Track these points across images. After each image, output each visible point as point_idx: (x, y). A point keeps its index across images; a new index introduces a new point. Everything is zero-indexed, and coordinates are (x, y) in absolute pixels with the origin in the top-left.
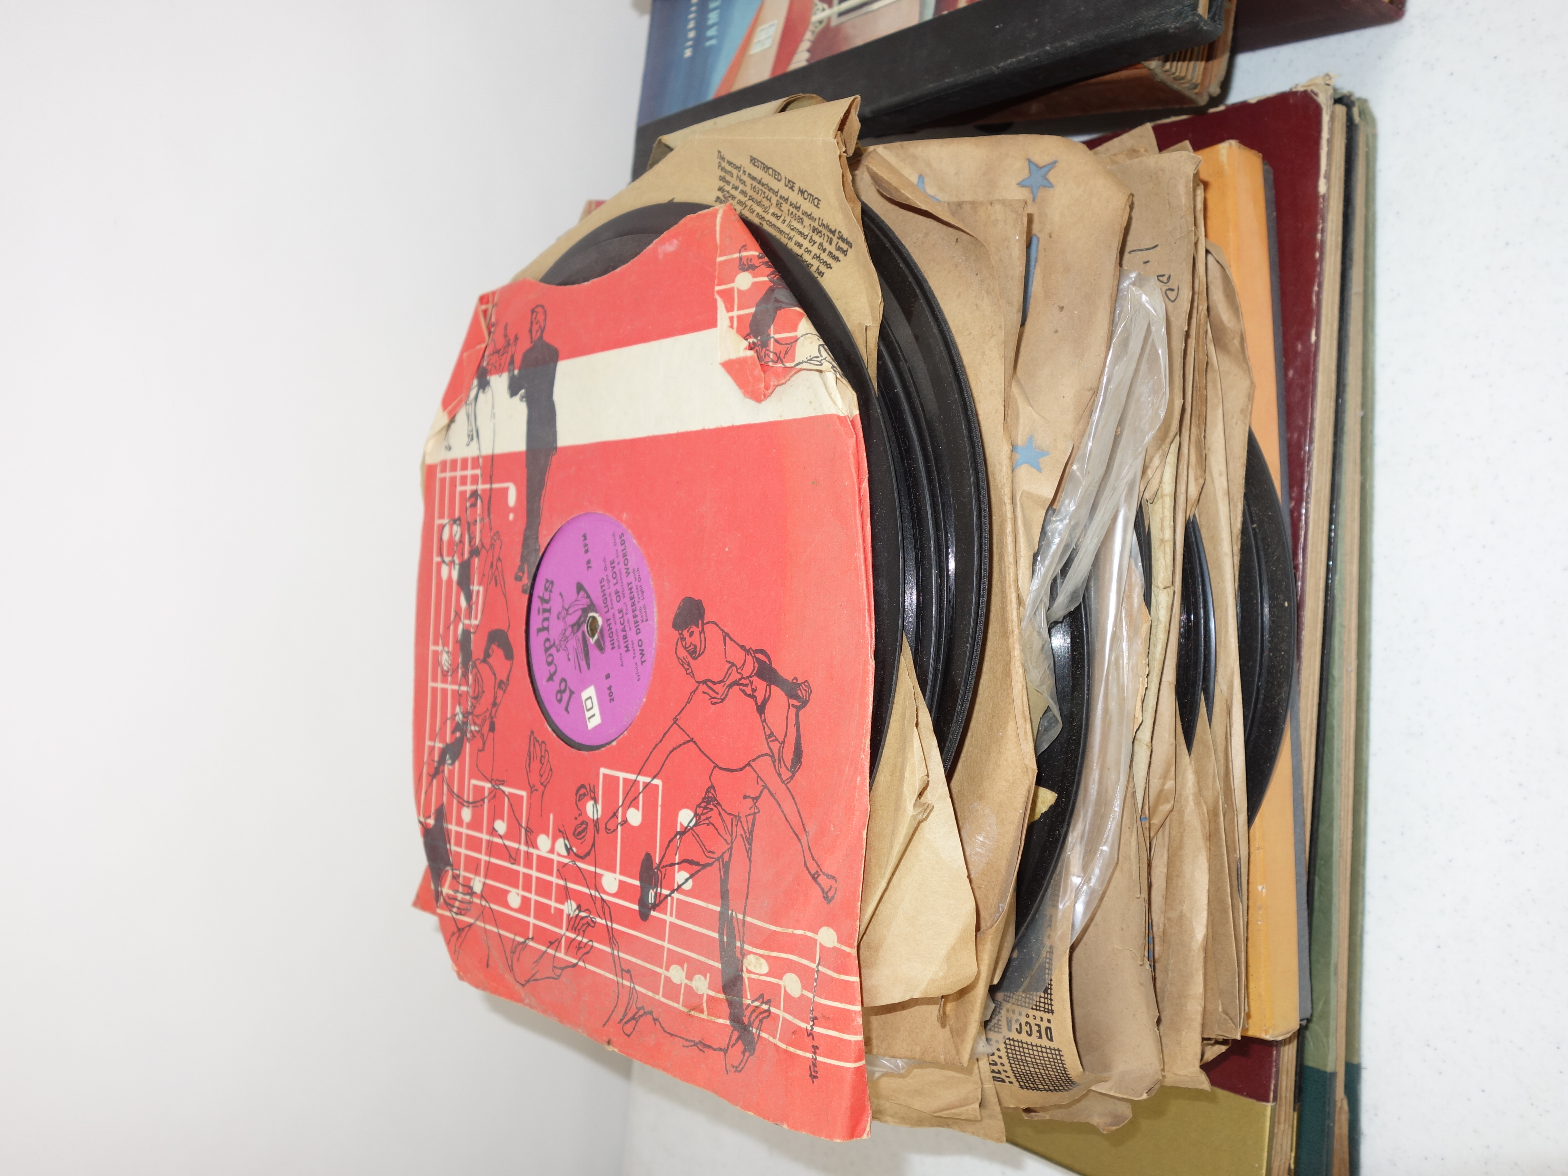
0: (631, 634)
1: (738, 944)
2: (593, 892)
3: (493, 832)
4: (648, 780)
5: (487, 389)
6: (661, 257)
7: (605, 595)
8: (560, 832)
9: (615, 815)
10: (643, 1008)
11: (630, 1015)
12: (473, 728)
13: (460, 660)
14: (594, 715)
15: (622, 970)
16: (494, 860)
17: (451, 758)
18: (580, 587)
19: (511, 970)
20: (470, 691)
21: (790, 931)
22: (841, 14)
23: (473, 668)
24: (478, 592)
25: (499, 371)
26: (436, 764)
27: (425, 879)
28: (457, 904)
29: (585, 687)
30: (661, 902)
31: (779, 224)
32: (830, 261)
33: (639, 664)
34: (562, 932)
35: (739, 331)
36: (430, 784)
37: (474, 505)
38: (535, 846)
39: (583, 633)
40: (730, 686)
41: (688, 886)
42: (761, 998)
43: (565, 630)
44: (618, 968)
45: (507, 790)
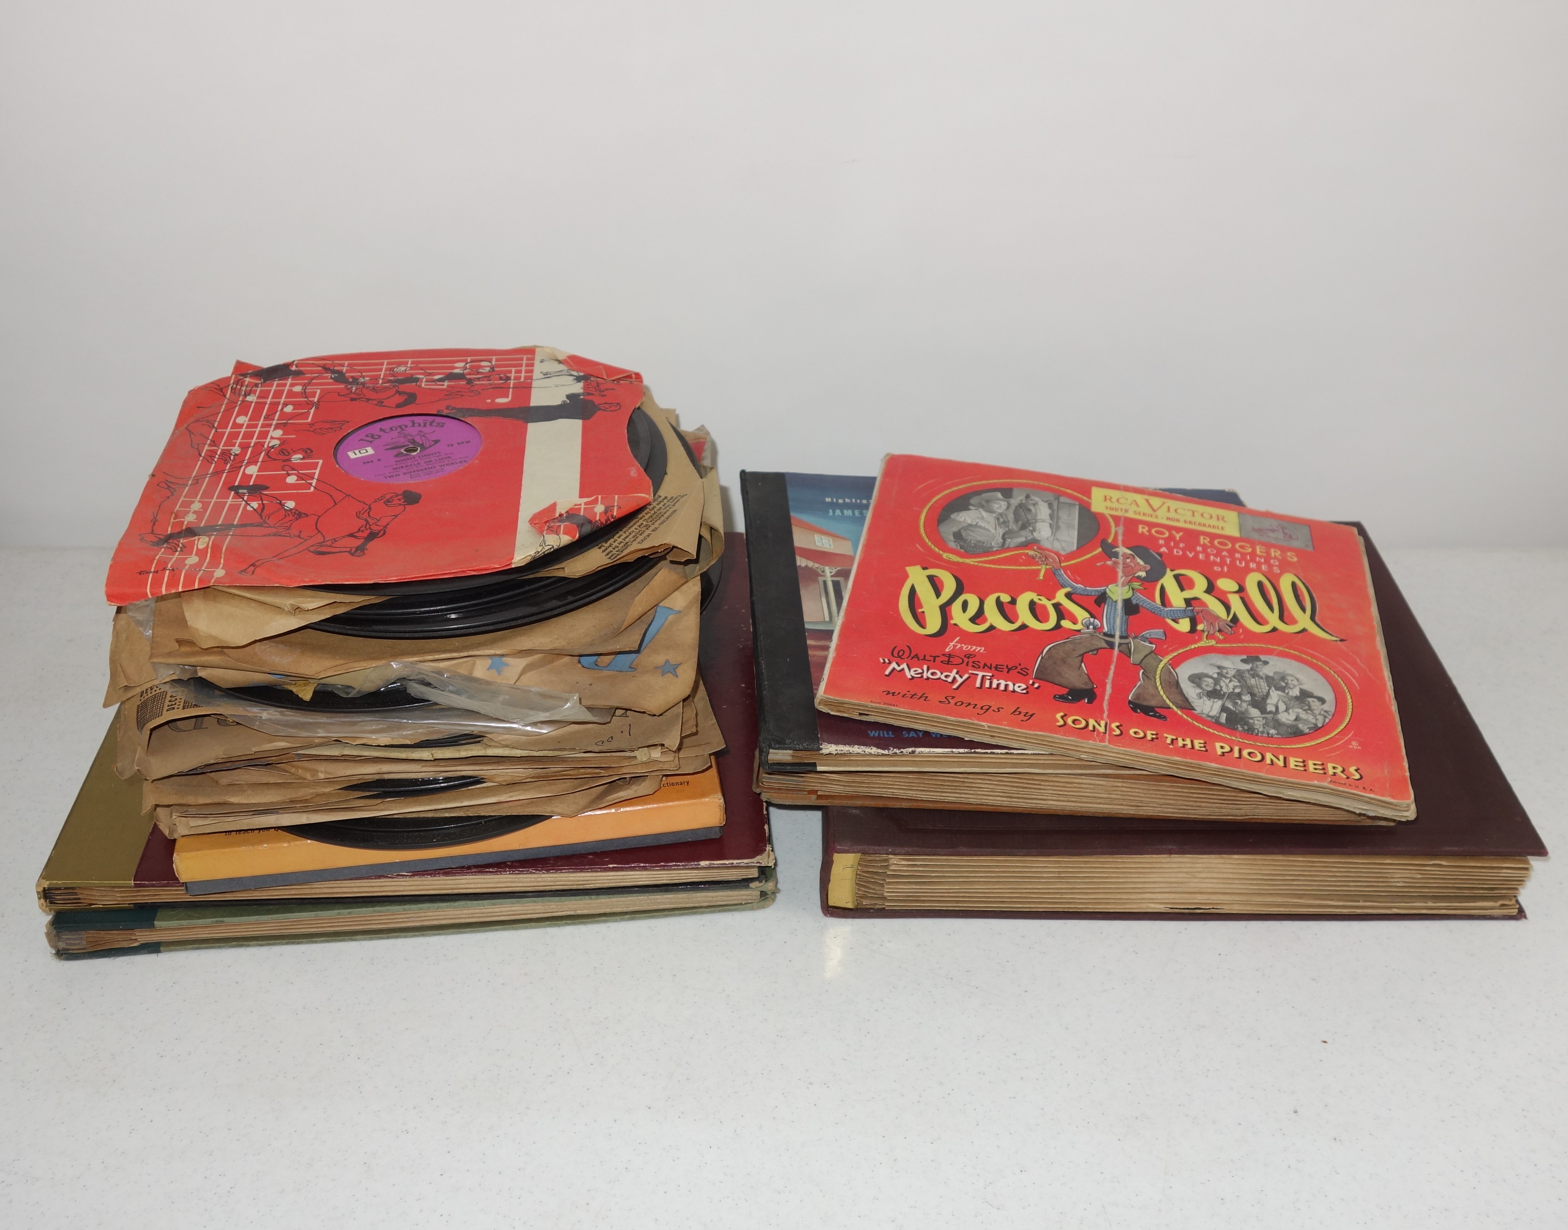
0: (404, 470)
1: (215, 533)
2: (246, 461)
3: (286, 404)
4: (314, 484)
5: (575, 381)
6: (629, 469)
7: (430, 455)
8: (283, 442)
9: (294, 469)
10: (175, 491)
11: (170, 485)
12: (354, 388)
13: (400, 378)
14: (356, 454)
15: (198, 480)
16: (267, 406)
17: (335, 377)
18: (436, 442)
19: (196, 421)
20: (379, 385)
21: (223, 556)
22: (825, 583)
23: (393, 386)
24: (443, 385)
25: (585, 388)
26: (332, 368)
27: (255, 367)
28: (239, 387)
29: (373, 448)
30: (239, 496)
31: (636, 526)
32: (607, 552)
33: (385, 476)
34: (221, 447)
35: (572, 509)
36: (319, 366)
37: (501, 379)
38: (275, 429)
39: (408, 445)
40: (366, 520)
41: (249, 508)
42: (184, 546)
43: (411, 436)
44: (199, 478)
45: (312, 411)
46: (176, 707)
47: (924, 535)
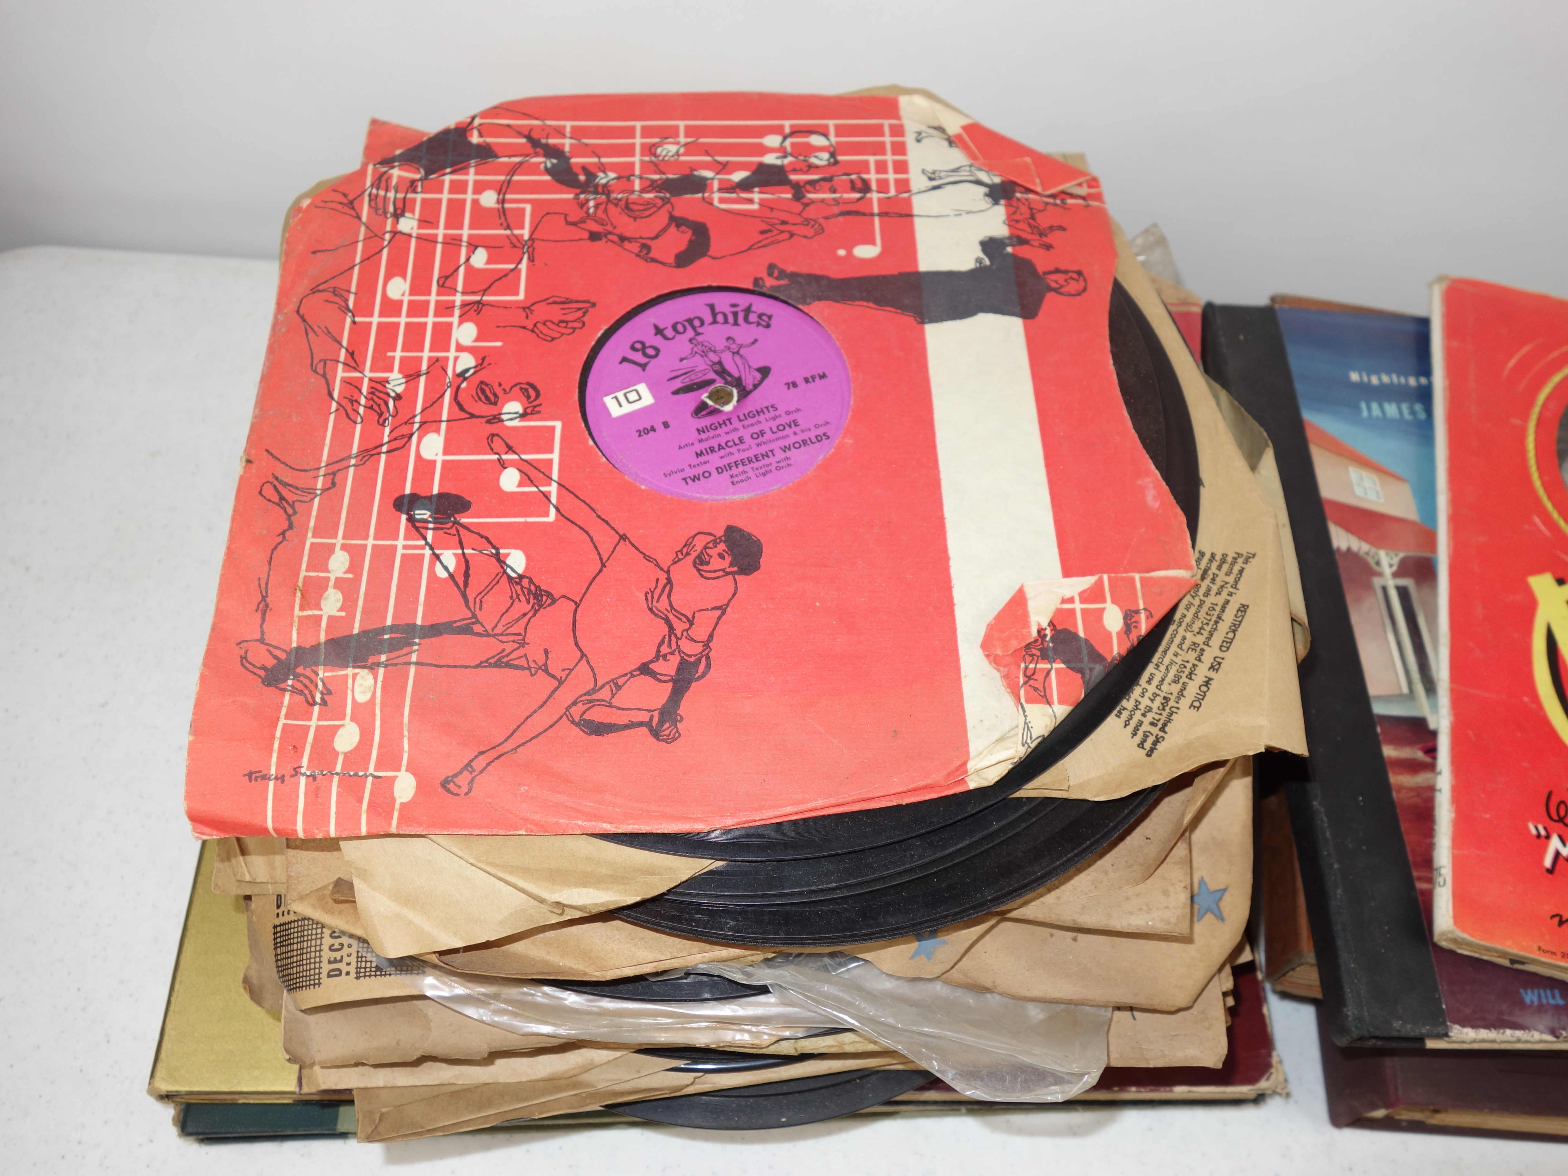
0: (715, 460)
1: (383, 658)
2: (418, 419)
3: (473, 247)
4: (554, 499)
5: (989, 200)
6: (1140, 482)
7: (758, 413)
8: (483, 360)
9: (510, 449)
10: (295, 513)
11: (285, 492)
12: (592, 204)
13: (670, 176)
14: (620, 406)
15: (334, 474)
16: (439, 249)
17: (553, 165)
18: (765, 372)
19: (314, 291)
20: (635, 196)
21: (406, 733)
22: (1385, 589)
23: (662, 199)
24: (751, 201)
25: (1011, 221)
26: (544, 141)
27: (406, 132)
28: (382, 193)
29: (652, 389)
30: (417, 529)
31: (1174, 648)
32: (1133, 723)
33: (683, 475)
34: (368, 373)
35: (1059, 612)
36: (519, 133)
37: (853, 188)
38: (463, 319)
39: (712, 382)
40: (667, 621)
41: (442, 573)
42: (327, 692)
43: (715, 352)
44: (336, 467)
45: (523, 266)
46: (342, 966)
47: (1541, 492)
